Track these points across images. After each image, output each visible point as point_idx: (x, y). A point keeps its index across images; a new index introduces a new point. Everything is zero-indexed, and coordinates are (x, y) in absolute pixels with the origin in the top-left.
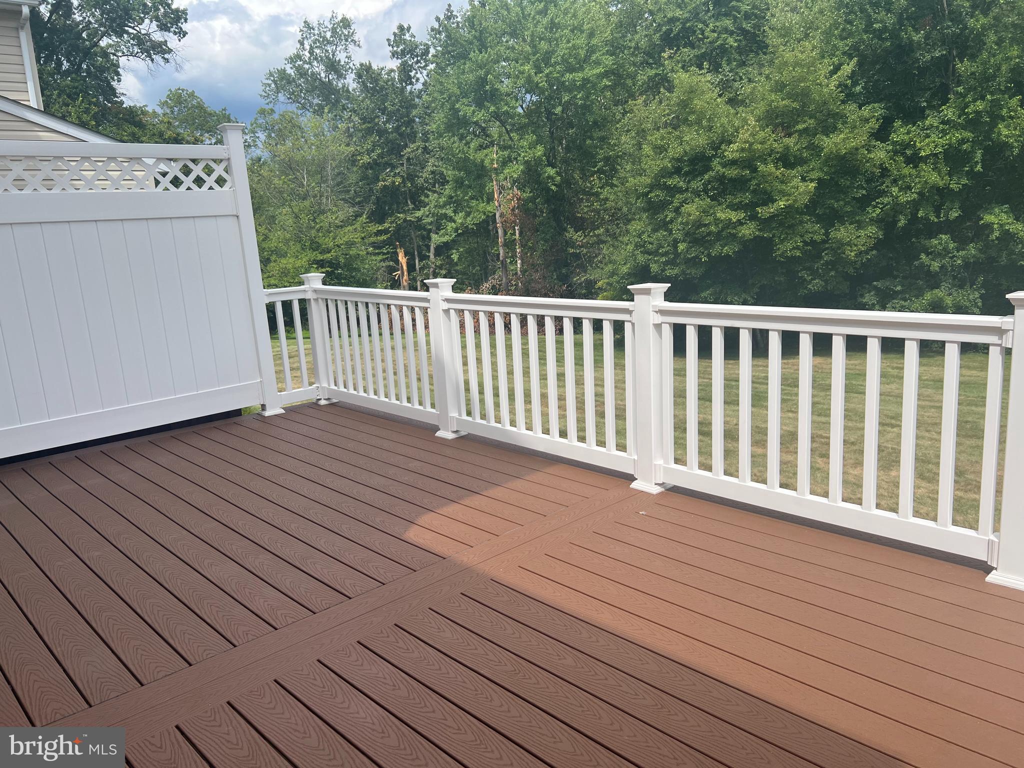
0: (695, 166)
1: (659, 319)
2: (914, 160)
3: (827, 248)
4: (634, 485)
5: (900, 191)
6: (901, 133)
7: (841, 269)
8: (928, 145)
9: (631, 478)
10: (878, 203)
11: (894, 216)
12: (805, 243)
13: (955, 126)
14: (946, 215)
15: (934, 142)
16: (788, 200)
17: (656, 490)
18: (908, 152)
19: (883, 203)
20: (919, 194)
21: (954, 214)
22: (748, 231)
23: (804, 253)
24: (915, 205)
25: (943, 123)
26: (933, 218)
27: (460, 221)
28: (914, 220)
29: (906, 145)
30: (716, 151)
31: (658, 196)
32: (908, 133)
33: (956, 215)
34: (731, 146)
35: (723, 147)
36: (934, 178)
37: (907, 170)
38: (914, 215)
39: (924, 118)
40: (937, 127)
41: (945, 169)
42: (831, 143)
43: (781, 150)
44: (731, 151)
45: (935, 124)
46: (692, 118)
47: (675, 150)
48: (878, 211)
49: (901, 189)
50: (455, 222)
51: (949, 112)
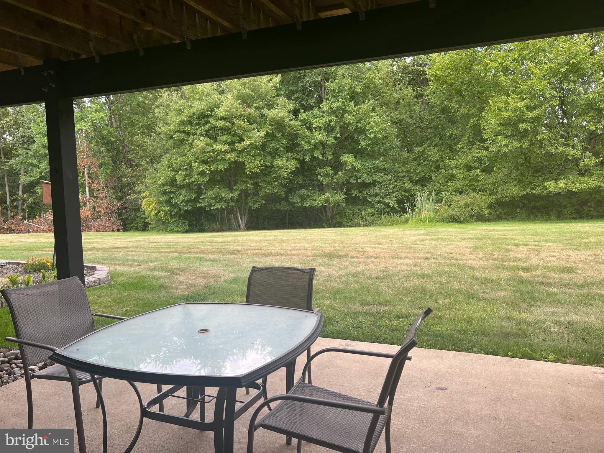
0: (200, 121)
2: (310, 128)
3: (273, 171)
7: (280, 181)
8: (316, 122)
12: (262, 165)
15: (319, 121)
16: (251, 141)
18: (308, 125)
20: (314, 145)
22: (231, 156)
23: (262, 170)
26: (321, 158)
27: (44, 167)
28: (312, 158)
29: (307, 121)
30: (211, 113)
31: (179, 136)
32: (307, 116)
33: (331, 158)
34: (219, 109)
35: (215, 110)
36: (320, 137)
38: (312, 156)
41: (325, 134)
42: (271, 114)
43: (246, 115)
44: (220, 112)
46: (197, 96)
47: (187, 112)
50: (39, 168)
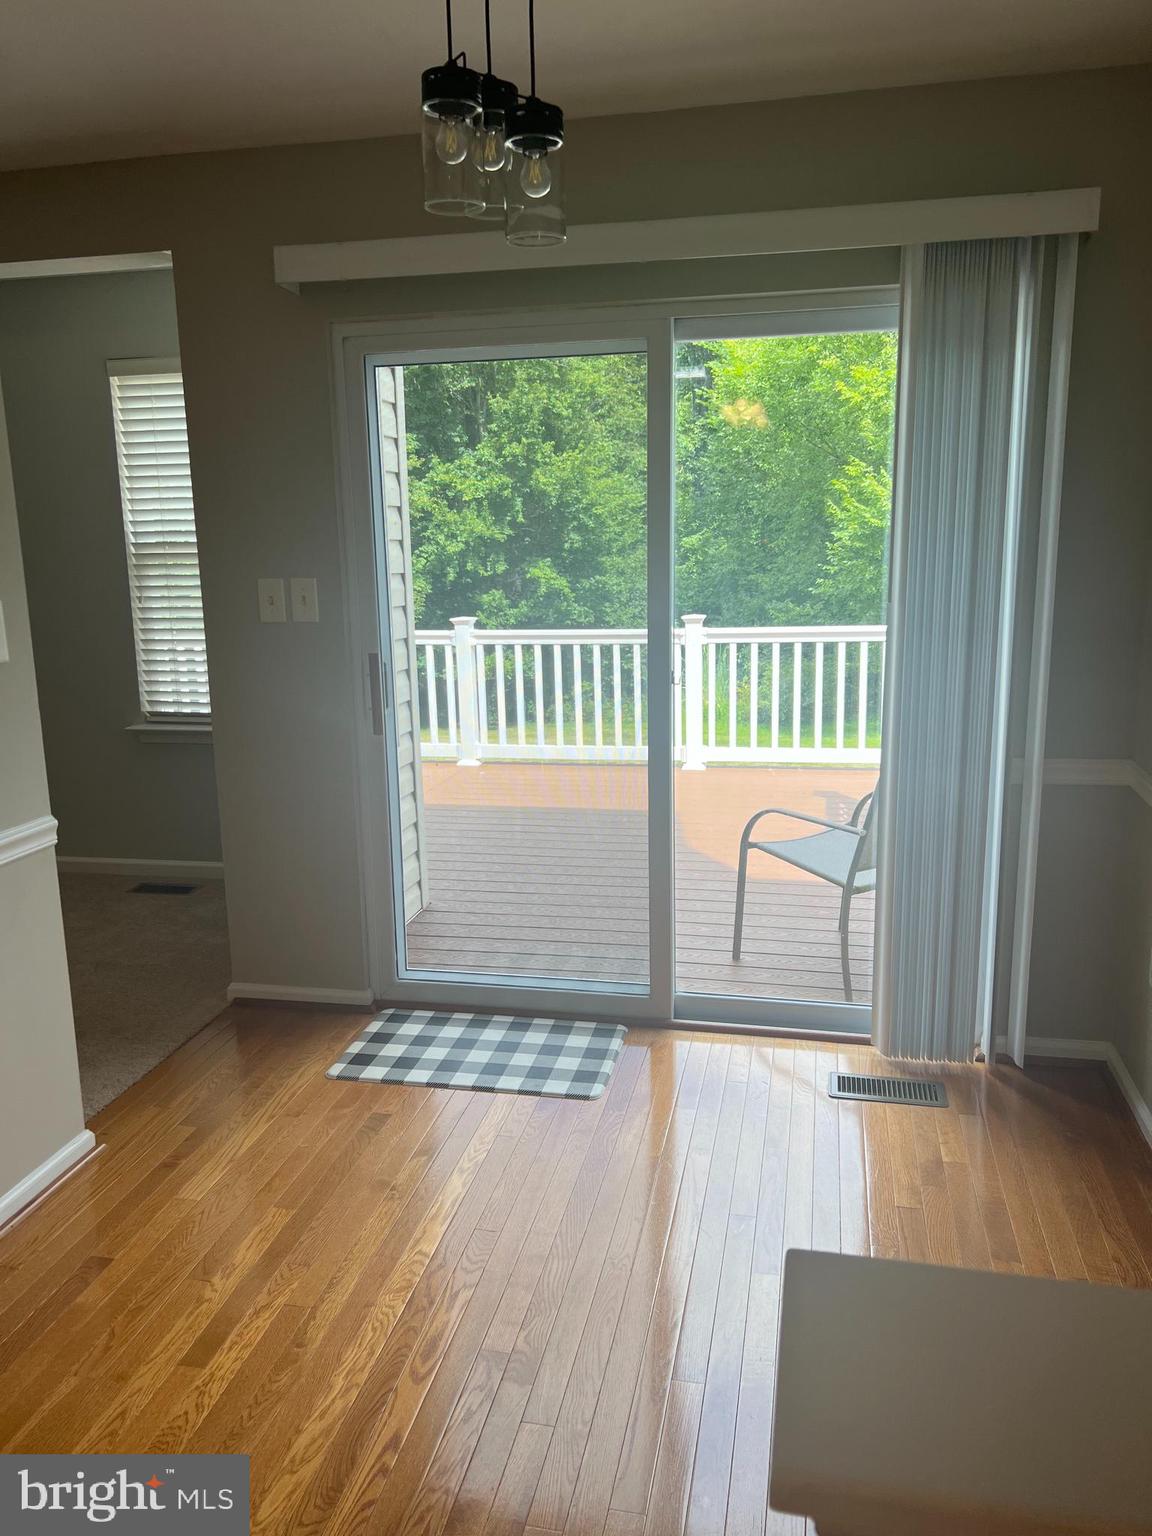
1: (475, 642)
2: (456, 503)
4: (458, 764)
5: (446, 540)
6: (440, 472)
8: (469, 487)
9: (456, 762)
10: (421, 552)
11: (443, 569)
13: (491, 467)
14: (493, 568)
15: (474, 485)
17: (478, 763)
18: (450, 495)
19: (427, 553)
20: (466, 543)
21: (501, 568)
24: (462, 554)
25: (479, 462)
26: (481, 571)
28: (462, 572)
29: (445, 487)
32: (447, 472)
33: (503, 568)
37: (451, 516)
38: (462, 565)
39: (459, 456)
40: (475, 469)
41: (491, 519)
45: (473, 465)
48: (424, 561)
49: (447, 537)
51: (485, 451)
